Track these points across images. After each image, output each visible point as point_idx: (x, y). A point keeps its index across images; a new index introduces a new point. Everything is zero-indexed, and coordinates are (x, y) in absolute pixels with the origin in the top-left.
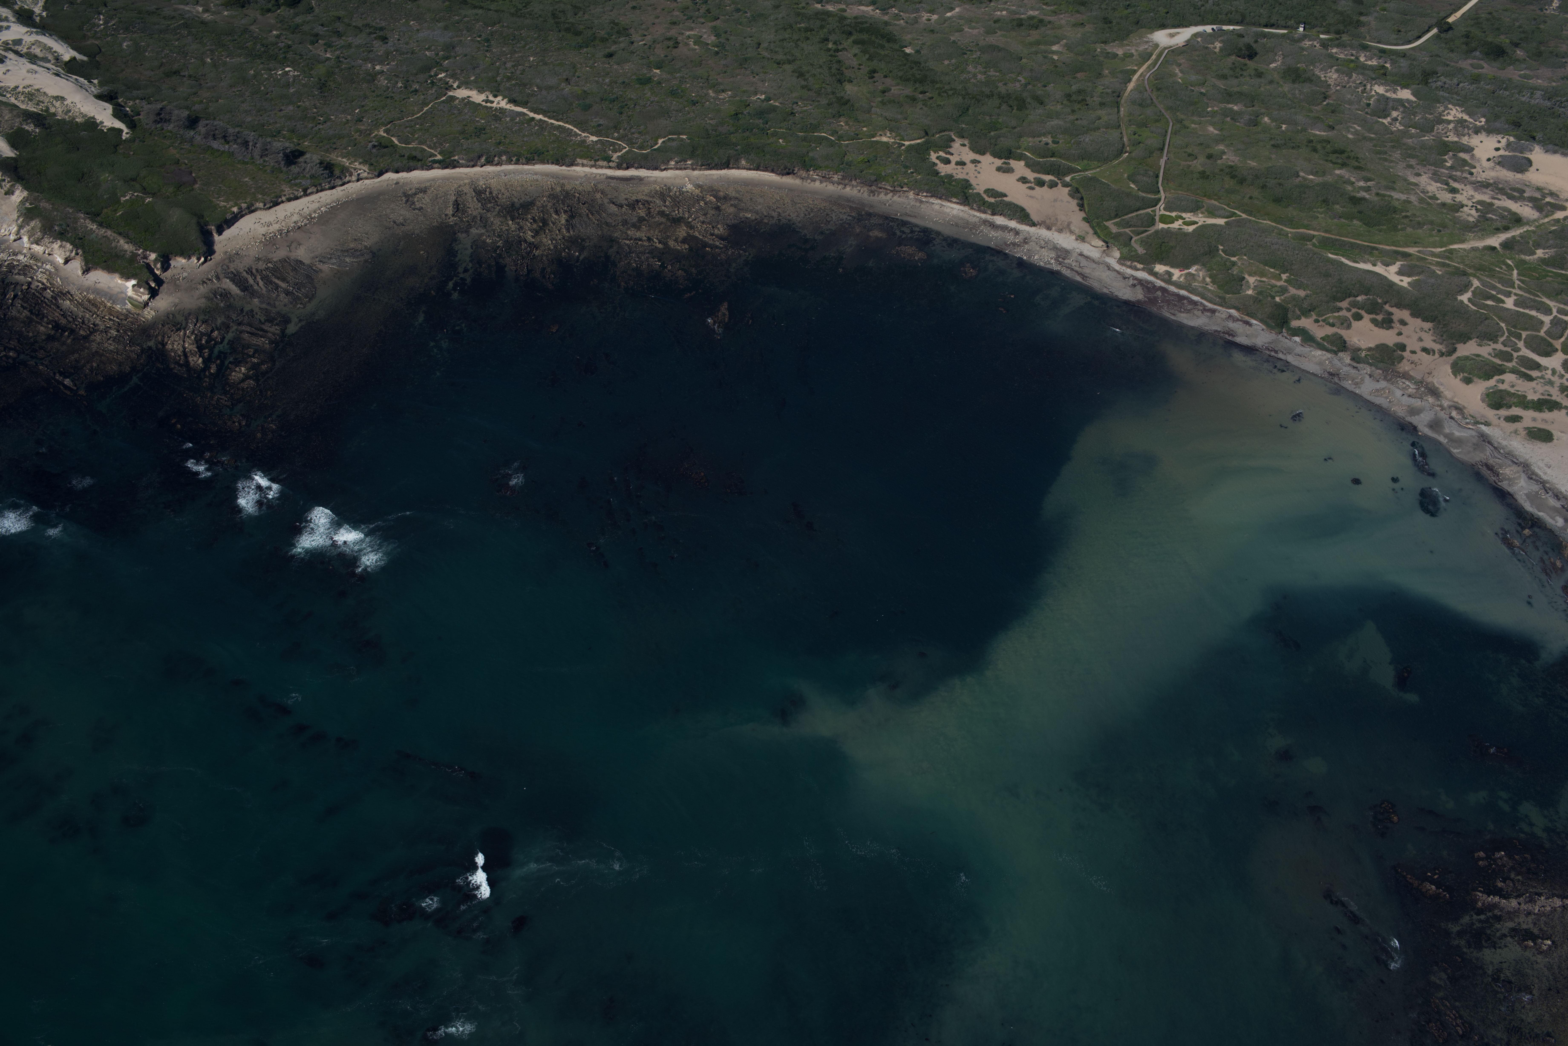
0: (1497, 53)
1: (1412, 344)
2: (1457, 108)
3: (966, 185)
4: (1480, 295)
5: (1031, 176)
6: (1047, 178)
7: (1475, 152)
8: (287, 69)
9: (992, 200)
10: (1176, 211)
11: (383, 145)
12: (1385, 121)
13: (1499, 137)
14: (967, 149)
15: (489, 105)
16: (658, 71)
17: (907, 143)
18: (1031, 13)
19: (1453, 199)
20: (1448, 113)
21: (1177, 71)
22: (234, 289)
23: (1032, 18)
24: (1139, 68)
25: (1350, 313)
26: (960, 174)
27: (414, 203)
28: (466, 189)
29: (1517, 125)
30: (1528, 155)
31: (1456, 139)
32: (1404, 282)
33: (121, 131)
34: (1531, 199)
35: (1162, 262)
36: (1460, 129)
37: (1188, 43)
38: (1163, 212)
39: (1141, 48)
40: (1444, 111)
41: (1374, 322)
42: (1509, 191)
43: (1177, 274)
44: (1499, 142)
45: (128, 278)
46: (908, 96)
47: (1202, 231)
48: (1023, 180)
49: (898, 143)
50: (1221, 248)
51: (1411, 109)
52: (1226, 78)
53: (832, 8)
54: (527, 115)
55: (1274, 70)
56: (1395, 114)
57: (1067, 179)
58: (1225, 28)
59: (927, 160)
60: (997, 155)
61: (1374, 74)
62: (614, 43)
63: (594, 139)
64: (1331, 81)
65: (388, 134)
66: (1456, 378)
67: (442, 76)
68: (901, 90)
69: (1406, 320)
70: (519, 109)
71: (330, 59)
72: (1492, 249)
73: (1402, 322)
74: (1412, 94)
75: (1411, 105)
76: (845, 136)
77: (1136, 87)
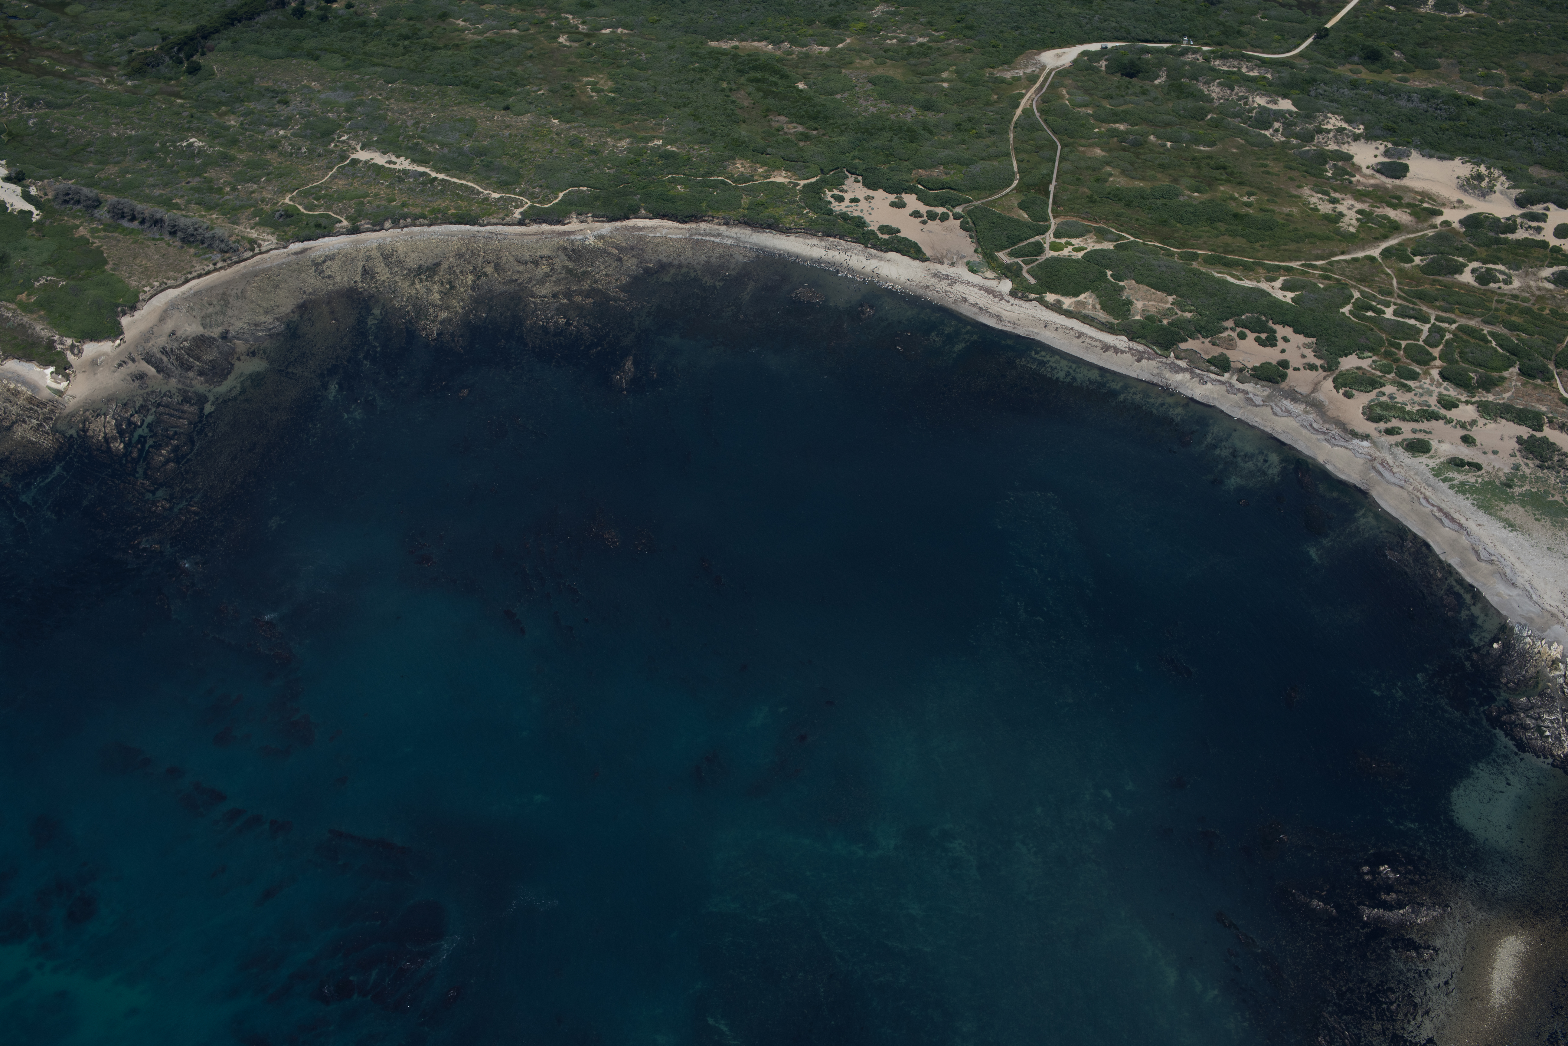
0: (1372, 57)
1: (1295, 360)
2: (1336, 116)
3: (860, 223)
4: (1361, 307)
5: (923, 209)
6: (940, 210)
7: (1355, 160)
8: (191, 140)
9: (886, 237)
10: (1064, 237)
11: (289, 215)
12: (1268, 133)
13: (1377, 144)
14: (860, 185)
15: (392, 166)
16: (556, 121)
17: (802, 183)
18: (920, 40)
19: (1334, 210)
20: (1328, 122)
21: (1064, 92)
22: (151, 370)
23: (921, 45)
24: (1027, 92)
25: (1236, 333)
26: (855, 211)
27: (323, 271)
28: (375, 254)
29: (1392, 131)
30: (1404, 161)
31: (1336, 148)
32: (1288, 297)
33: (31, 213)
34: (1408, 205)
35: (1053, 291)
36: (1340, 137)
37: (1075, 62)
38: (1053, 239)
39: (1028, 71)
40: (1323, 121)
41: (1257, 339)
42: (1388, 198)
43: (1068, 302)
44: (1377, 148)
45: (46, 364)
46: (801, 134)
47: (1091, 257)
48: (916, 214)
49: (794, 183)
50: (1109, 273)
51: (1291, 119)
52: (1112, 98)
53: (725, 45)
54: (430, 175)
55: (1156, 87)
56: (1277, 125)
57: (959, 210)
58: (1110, 45)
59: (821, 199)
60: (889, 190)
61: (1255, 85)
62: (513, 95)
63: (496, 195)
64: (1214, 95)
65: (294, 202)
66: (1338, 392)
67: (344, 138)
68: (795, 127)
69: (1289, 337)
70: (421, 169)
71: (234, 126)
72: (1372, 259)
73: (1285, 340)
74: (1293, 104)
75: (1292, 116)
76: (742, 179)
77: (1024, 111)
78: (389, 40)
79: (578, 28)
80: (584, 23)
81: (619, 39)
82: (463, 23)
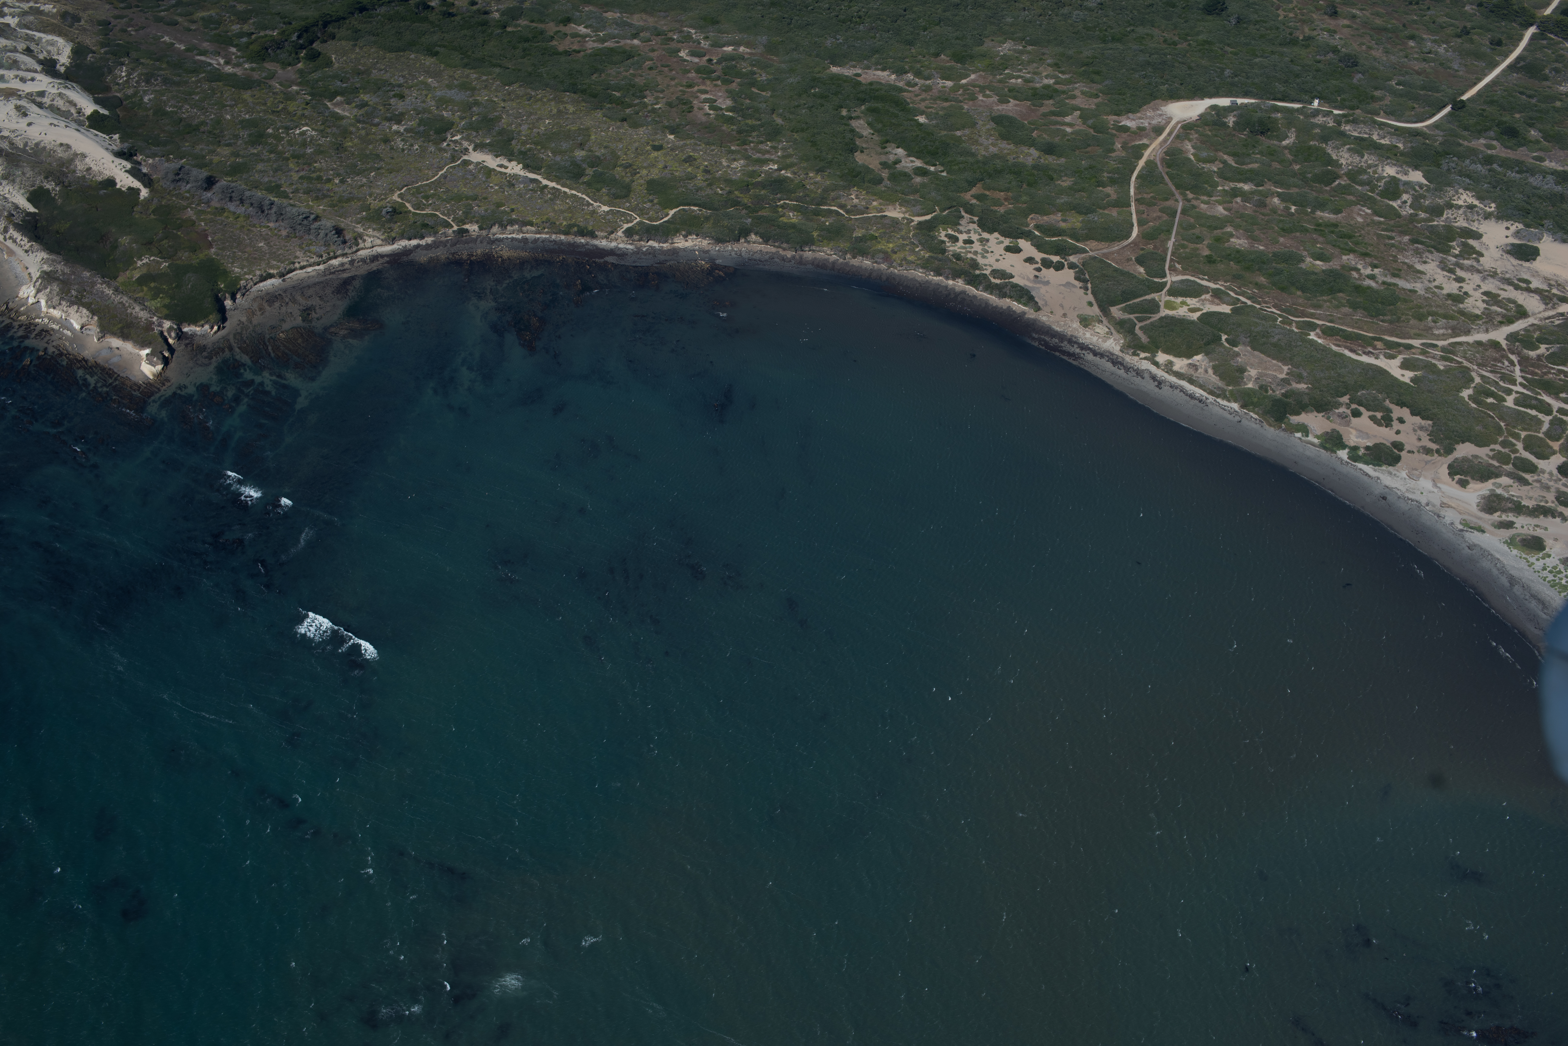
0: (1510, 134)
1: (1410, 443)
2: (1467, 192)
3: (973, 265)
4: (1482, 392)
5: (1038, 256)
6: (1055, 259)
7: (1483, 239)
8: (305, 128)
9: (998, 281)
10: (1180, 296)
11: (396, 212)
12: (1395, 204)
13: (1508, 224)
14: (976, 226)
15: (503, 170)
16: (672, 137)
17: (917, 219)
18: (1046, 81)
19: (1459, 289)
20: (1458, 198)
21: (1190, 147)
23: (1047, 87)
24: (1151, 143)
25: (1351, 410)
26: (968, 253)
29: (1525, 211)
30: (1536, 244)
31: (1465, 225)
32: (1406, 376)
33: (137, 191)
34: (1538, 291)
35: (1167, 351)
36: (1469, 214)
37: (1202, 116)
38: (1168, 298)
39: (1154, 122)
40: (1453, 196)
41: (1372, 418)
42: (1516, 282)
43: (1180, 364)
44: (1508, 228)
45: (143, 345)
46: (918, 168)
47: (1207, 318)
48: (1030, 260)
49: (908, 219)
50: (1224, 337)
51: (1421, 192)
52: (1238, 156)
53: (847, 71)
54: (541, 182)
55: (1286, 147)
56: (1405, 197)
57: (1073, 259)
58: (1240, 101)
59: (934, 238)
60: (1005, 234)
61: (1388, 154)
62: (630, 106)
63: (606, 208)
64: (1343, 161)
65: (402, 199)
66: (1453, 479)
67: (458, 138)
68: (912, 161)
69: (1405, 419)
70: (532, 176)
71: (348, 118)
72: (1495, 345)
73: (1401, 421)
74: (1423, 176)
75: (1422, 188)
76: (855, 210)
77: (1149, 163)
78: (510, 42)
79: (699, 43)
80: (706, 38)
81: (742, 58)
82: (584, 30)
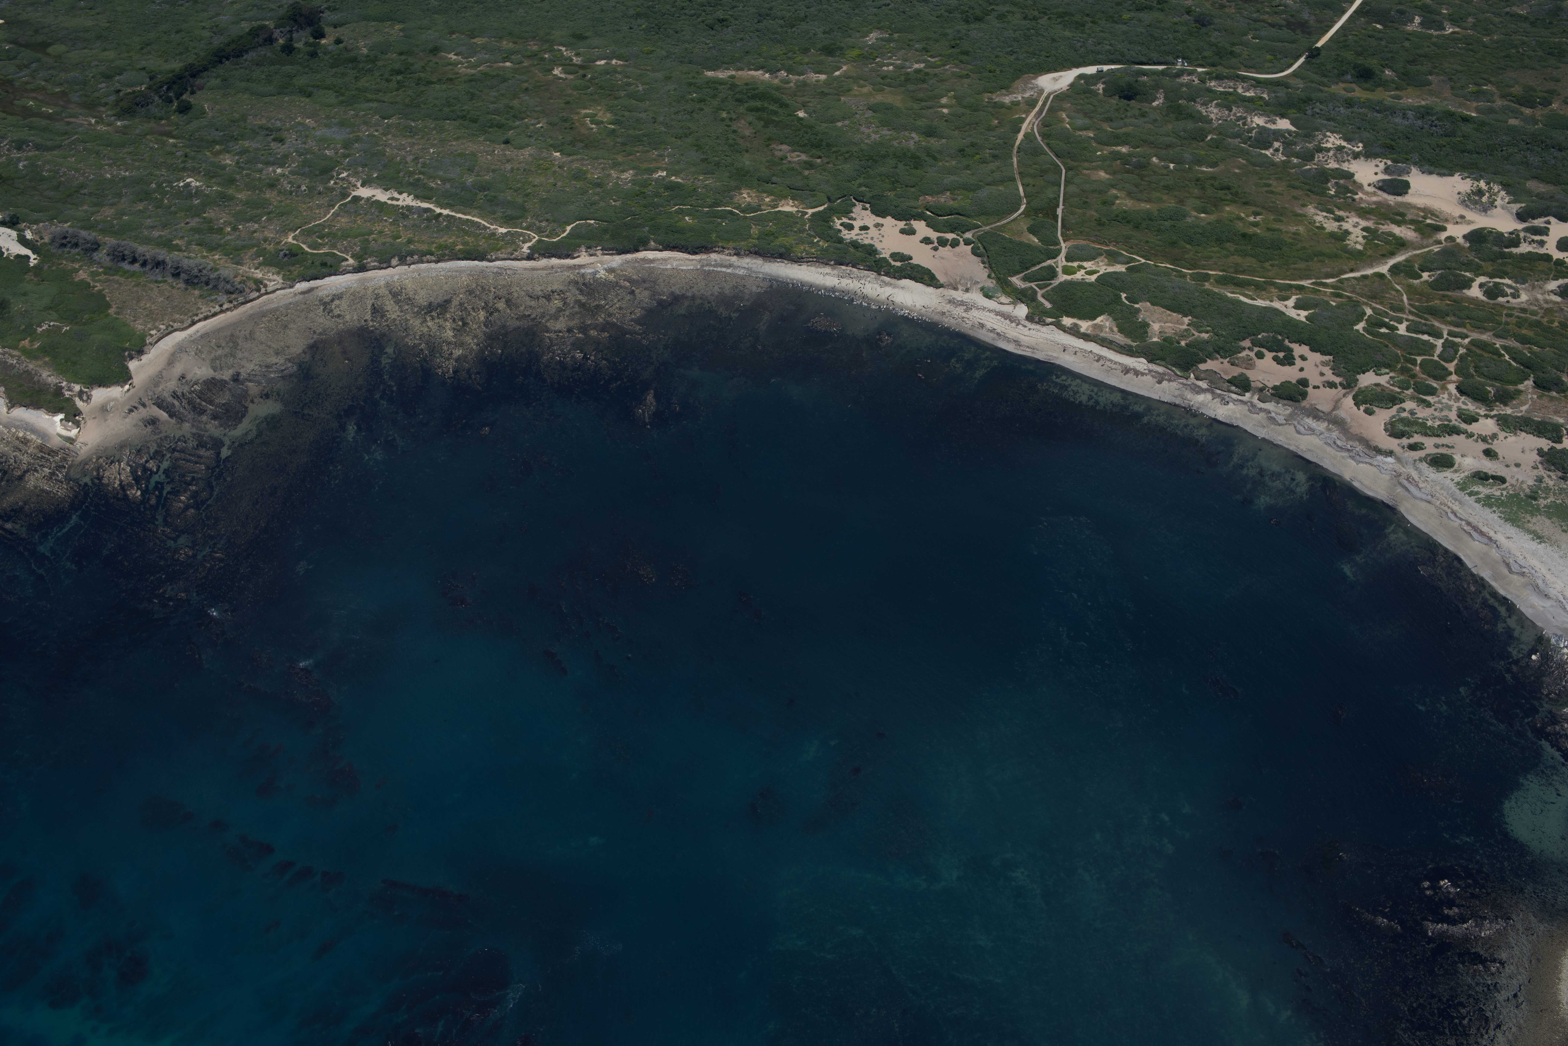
0: (1365, 75)
1: (1314, 379)
2: (1335, 135)
3: (871, 250)
4: (1374, 324)
5: (934, 235)
6: (950, 236)
7: (1356, 178)
8: (188, 180)
9: (898, 264)
10: (1076, 261)
11: (293, 254)
12: (1268, 153)
13: (1376, 161)
14: (868, 212)
15: (395, 203)
16: (558, 154)
17: (810, 211)
18: (916, 66)
19: (1340, 227)
20: (1327, 141)
21: (1064, 116)
22: (163, 415)
23: (918, 71)
24: (1027, 117)
25: (1254, 353)
26: (865, 239)
27: (332, 311)
28: (384, 291)
29: (1391, 148)
30: (1405, 178)
31: (1337, 166)
32: (1302, 315)
33: (28, 257)
34: (1412, 222)
35: (1070, 315)
36: (1339, 156)
37: (1072, 85)
38: (1065, 263)
39: (1027, 95)
40: (1322, 139)
41: (1275, 359)
42: (1391, 215)
43: (1085, 326)
44: (1377, 166)
45: (54, 411)
46: (805, 162)
47: (1104, 279)
48: (926, 241)
49: (802, 212)
50: (1124, 295)
51: (1291, 138)
52: (1111, 121)
53: (721, 75)
54: (434, 211)
55: (1155, 109)
56: (1276, 145)
57: (968, 235)
58: (1106, 68)
59: (830, 228)
60: (897, 217)
61: (1253, 105)
62: (511, 128)
63: (503, 230)
64: (1212, 116)
65: (297, 240)
66: (1359, 409)
67: (344, 175)
68: (798, 156)
69: (1306, 355)
70: (425, 205)
71: (230, 165)
72: (1381, 276)
73: (1303, 358)
74: (1291, 124)
75: (1291, 136)
76: (750, 208)
77: (1026, 136)
78: (382, 75)
79: (572, 60)
80: (577, 55)
81: (615, 70)
82: (455, 57)
